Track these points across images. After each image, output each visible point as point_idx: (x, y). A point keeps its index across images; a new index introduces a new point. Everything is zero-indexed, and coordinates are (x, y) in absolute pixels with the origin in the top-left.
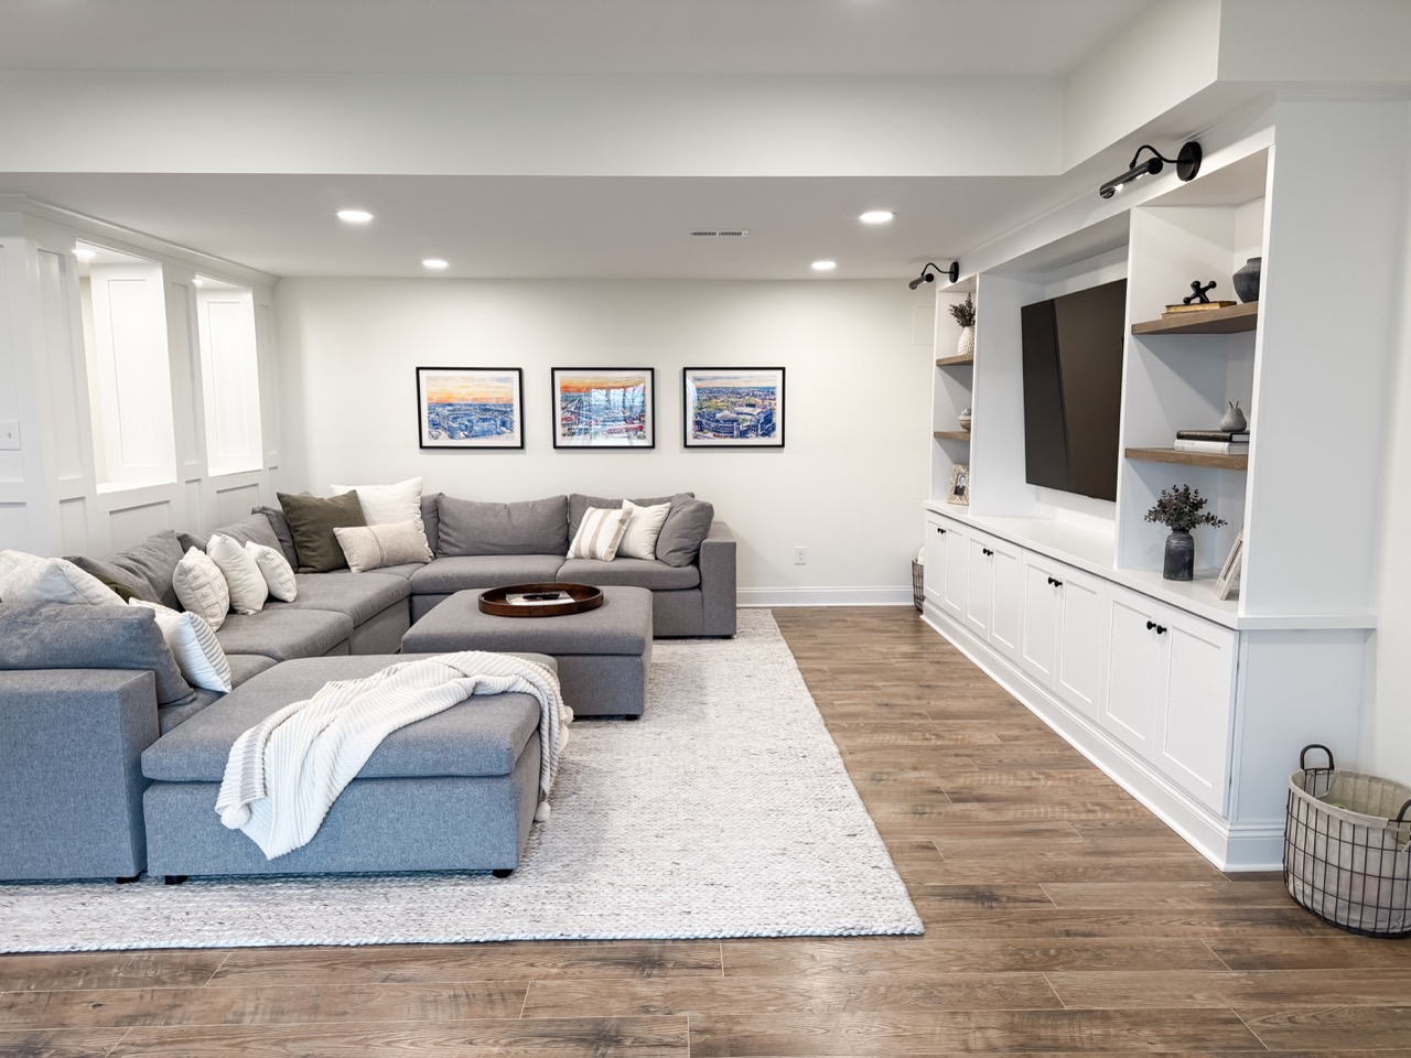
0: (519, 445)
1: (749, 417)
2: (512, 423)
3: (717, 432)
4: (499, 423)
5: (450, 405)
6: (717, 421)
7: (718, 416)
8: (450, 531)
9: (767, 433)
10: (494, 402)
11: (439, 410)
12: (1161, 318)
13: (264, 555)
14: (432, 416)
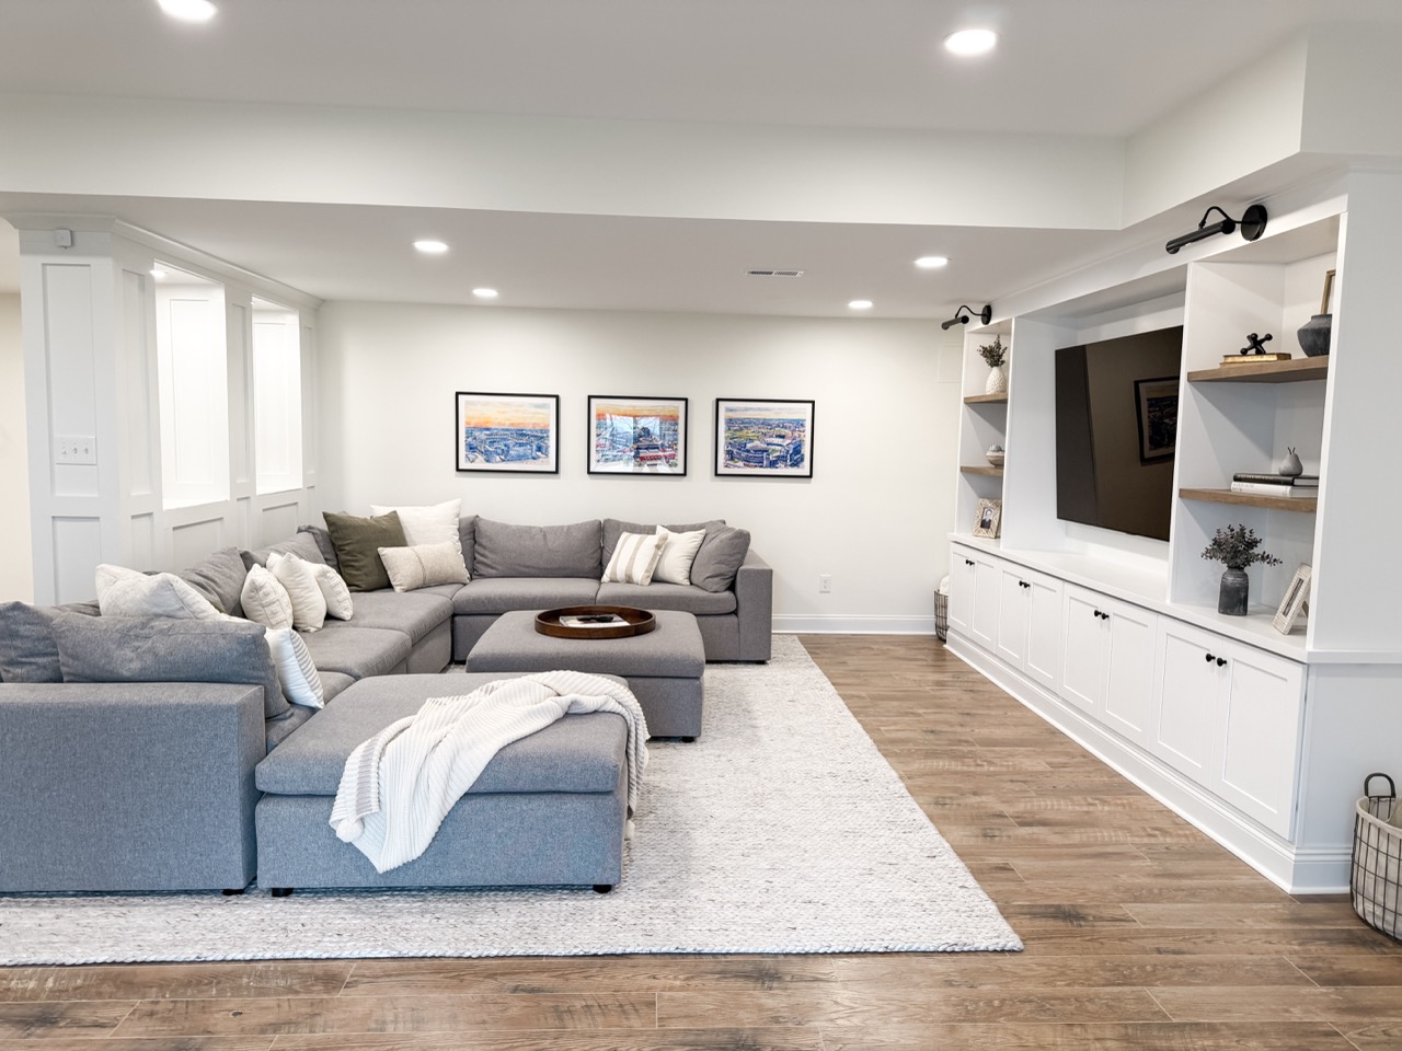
0: (554, 470)
1: (780, 448)
2: (547, 448)
3: (747, 461)
4: (534, 447)
5: (488, 429)
6: (748, 451)
7: (749, 446)
8: (487, 553)
9: (796, 464)
10: (531, 427)
11: (477, 434)
12: (1218, 366)
13: (324, 574)
14: (470, 439)
